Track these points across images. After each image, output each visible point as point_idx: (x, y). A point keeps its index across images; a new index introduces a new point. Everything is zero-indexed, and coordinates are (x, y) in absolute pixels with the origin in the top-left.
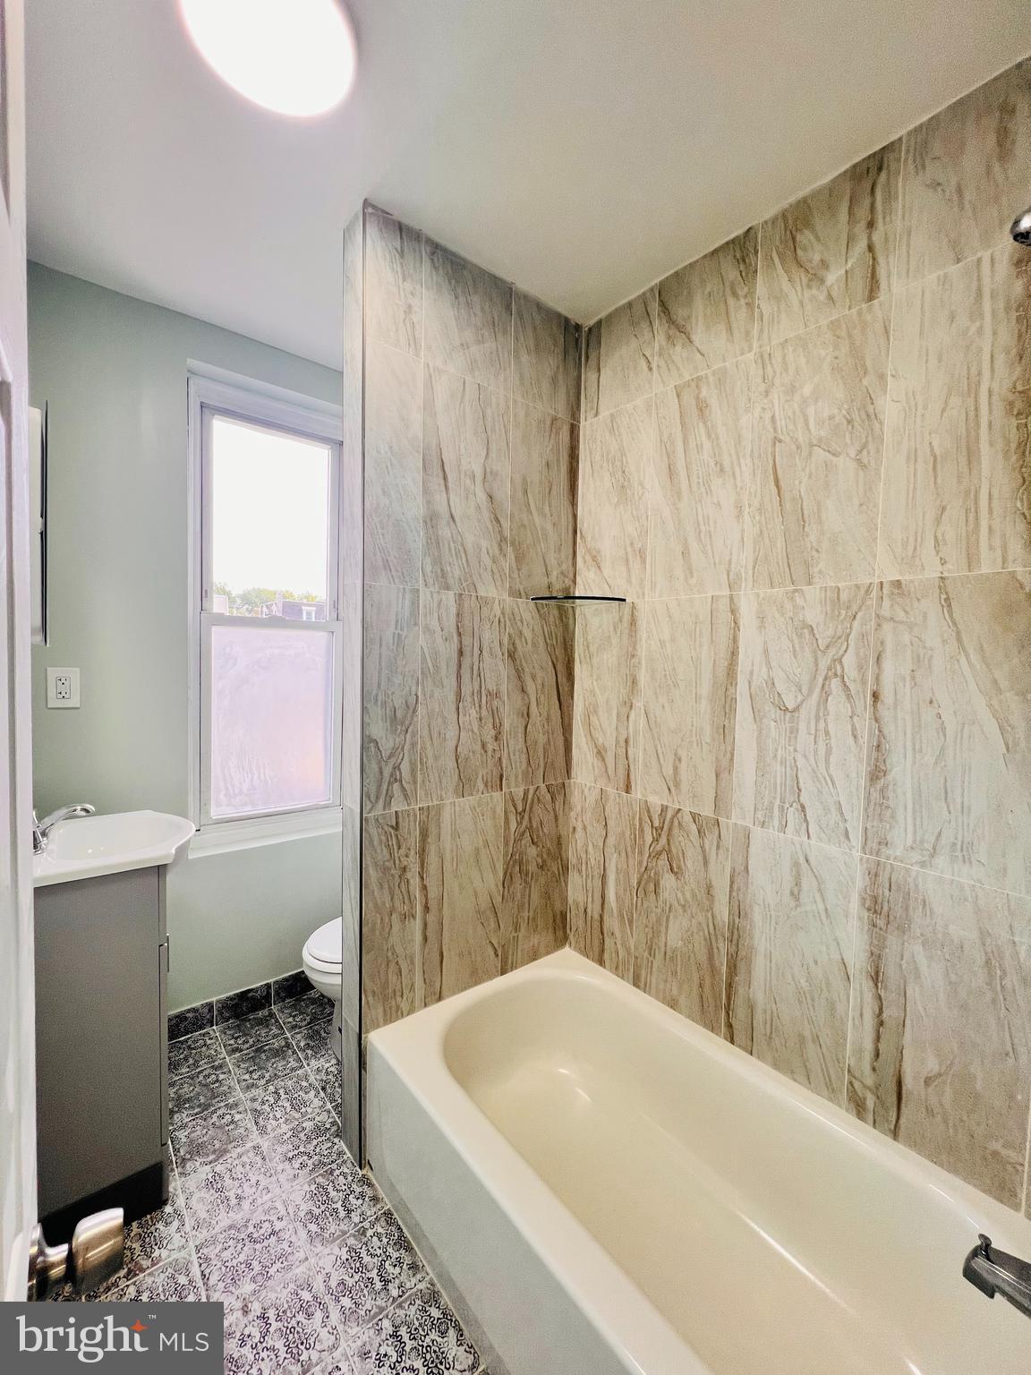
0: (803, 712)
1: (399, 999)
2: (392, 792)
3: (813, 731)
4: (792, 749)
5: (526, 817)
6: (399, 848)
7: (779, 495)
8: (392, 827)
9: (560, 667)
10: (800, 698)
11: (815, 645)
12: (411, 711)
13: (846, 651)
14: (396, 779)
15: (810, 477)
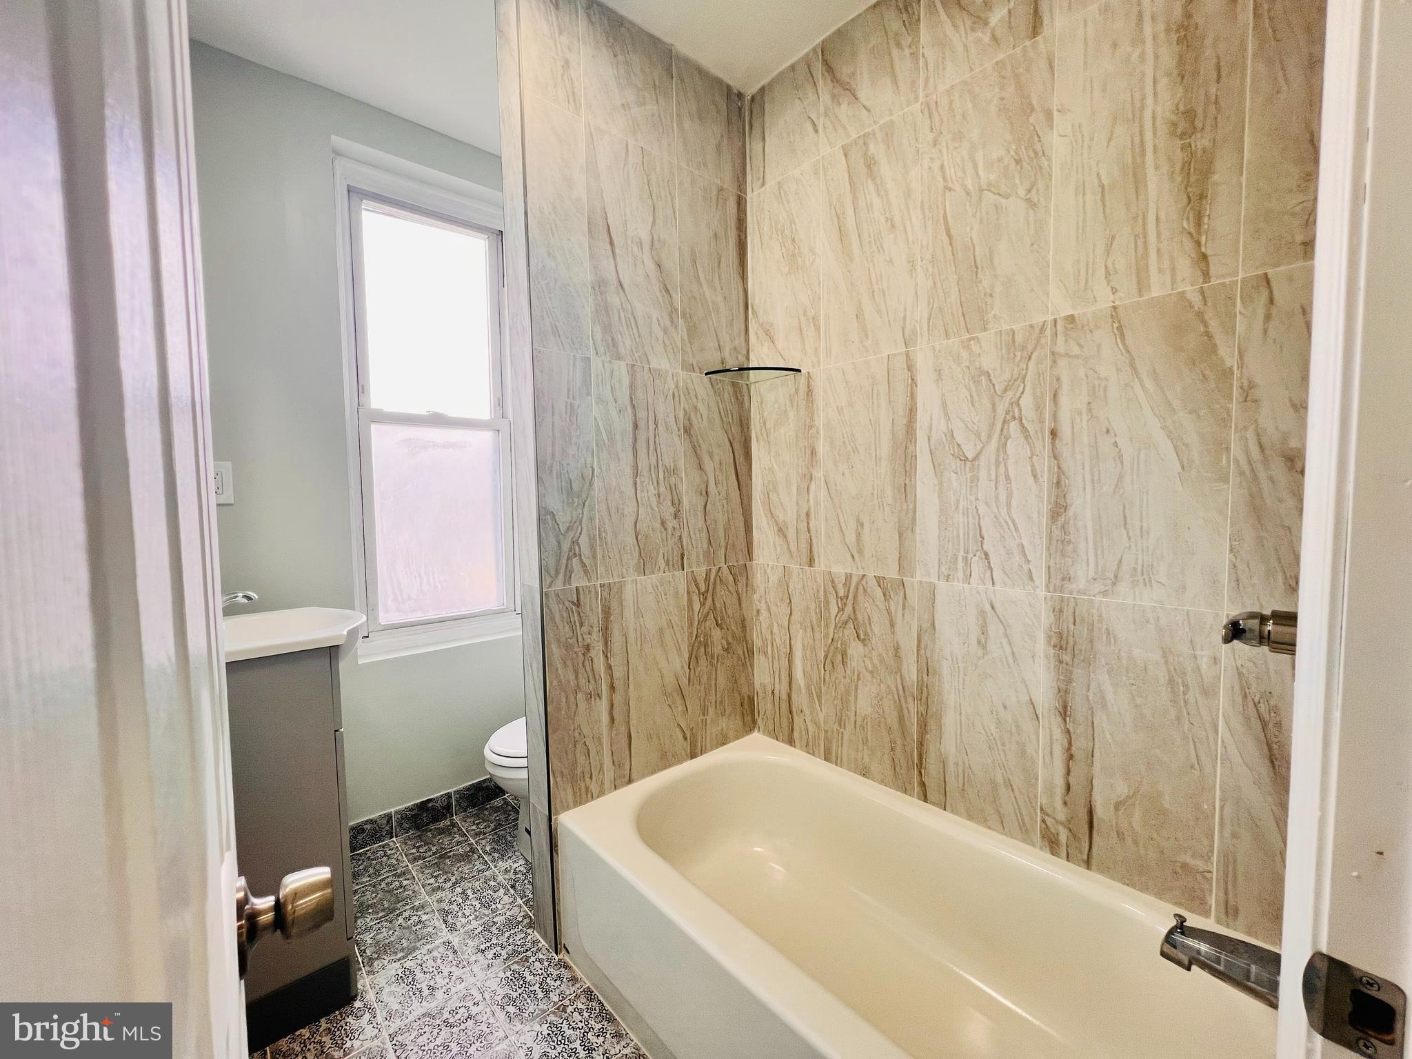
0: (982, 461)
1: (588, 780)
2: (572, 567)
3: (993, 477)
4: (973, 498)
5: (709, 599)
6: (581, 625)
7: (951, 245)
8: (573, 602)
9: (737, 446)
10: (980, 446)
11: (992, 391)
12: (588, 483)
13: (1023, 393)
14: (575, 554)
15: (981, 222)
